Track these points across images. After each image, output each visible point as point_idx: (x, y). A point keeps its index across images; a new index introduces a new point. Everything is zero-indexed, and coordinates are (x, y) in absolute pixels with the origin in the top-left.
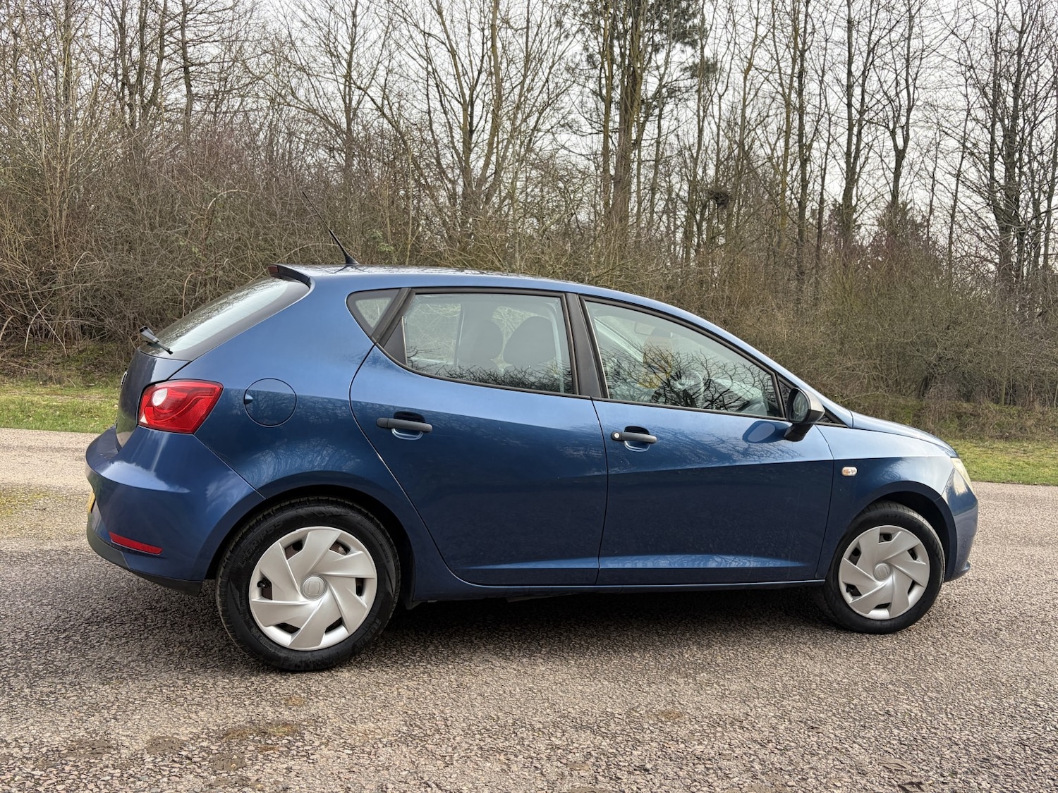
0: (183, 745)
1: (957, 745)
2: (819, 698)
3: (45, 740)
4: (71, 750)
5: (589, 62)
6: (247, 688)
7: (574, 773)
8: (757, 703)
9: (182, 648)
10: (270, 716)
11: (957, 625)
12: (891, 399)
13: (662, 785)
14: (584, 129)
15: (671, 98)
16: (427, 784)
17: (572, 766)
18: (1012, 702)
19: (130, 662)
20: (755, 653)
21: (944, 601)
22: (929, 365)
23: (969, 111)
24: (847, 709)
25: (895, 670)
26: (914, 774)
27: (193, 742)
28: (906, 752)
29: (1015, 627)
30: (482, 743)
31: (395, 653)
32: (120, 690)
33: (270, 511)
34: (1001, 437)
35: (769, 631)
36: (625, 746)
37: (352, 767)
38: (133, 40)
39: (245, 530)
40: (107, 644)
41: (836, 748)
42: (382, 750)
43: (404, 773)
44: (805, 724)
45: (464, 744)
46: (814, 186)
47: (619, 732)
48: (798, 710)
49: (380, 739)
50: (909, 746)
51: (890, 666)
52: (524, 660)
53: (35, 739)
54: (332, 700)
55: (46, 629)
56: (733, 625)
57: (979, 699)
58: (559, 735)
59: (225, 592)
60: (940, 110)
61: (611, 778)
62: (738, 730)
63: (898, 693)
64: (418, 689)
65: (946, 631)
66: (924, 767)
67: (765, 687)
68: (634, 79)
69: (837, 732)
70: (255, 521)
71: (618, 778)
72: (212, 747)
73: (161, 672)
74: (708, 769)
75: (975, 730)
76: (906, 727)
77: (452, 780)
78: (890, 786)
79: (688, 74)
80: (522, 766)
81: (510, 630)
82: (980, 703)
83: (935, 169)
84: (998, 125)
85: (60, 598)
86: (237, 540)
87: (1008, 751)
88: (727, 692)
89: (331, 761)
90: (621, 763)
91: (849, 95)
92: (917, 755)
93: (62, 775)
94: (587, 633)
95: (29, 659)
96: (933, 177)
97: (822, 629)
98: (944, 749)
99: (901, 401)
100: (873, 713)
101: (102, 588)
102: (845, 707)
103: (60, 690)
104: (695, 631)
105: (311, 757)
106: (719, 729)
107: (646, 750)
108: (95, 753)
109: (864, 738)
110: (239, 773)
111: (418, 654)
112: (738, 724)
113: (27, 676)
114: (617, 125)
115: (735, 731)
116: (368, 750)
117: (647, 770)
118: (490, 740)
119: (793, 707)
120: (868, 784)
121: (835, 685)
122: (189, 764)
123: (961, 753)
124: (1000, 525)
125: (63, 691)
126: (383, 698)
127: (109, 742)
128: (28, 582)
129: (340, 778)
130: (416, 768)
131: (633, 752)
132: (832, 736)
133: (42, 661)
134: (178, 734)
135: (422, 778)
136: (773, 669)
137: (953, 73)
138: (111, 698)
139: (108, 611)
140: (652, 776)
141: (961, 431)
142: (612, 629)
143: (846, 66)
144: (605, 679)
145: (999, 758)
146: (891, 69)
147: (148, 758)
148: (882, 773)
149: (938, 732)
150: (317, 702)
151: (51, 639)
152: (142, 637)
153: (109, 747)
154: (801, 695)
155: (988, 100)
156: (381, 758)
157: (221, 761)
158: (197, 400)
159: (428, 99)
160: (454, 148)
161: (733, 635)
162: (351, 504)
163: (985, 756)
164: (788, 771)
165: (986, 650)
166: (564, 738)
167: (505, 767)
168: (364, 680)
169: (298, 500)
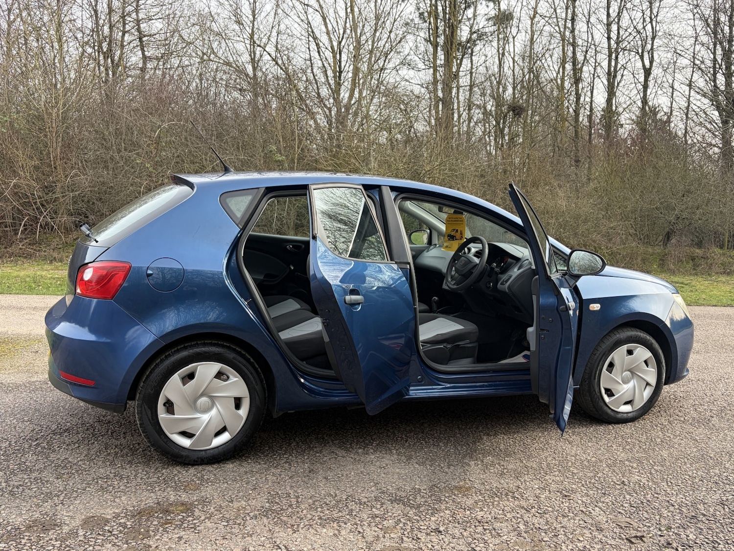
0: (107, 521)
1: (673, 506)
2: (573, 473)
3: (11, 521)
4: (29, 527)
5: (421, 18)
6: (158, 478)
7: (387, 535)
8: (526, 478)
9: (117, 450)
10: (172, 498)
11: (680, 414)
12: (642, 248)
13: (450, 543)
14: (419, 66)
15: (480, 40)
16: (279, 547)
17: (386, 530)
18: (717, 471)
19: (78, 461)
20: (529, 440)
21: (672, 396)
22: (670, 223)
23: (696, 38)
24: (593, 481)
25: (631, 450)
26: (639, 529)
27: (114, 519)
28: (634, 513)
29: (723, 414)
30: (322, 515)
31: (267, 448)
32: (69, 482)
33: (170, 352)
34: (724, 273)
35: (540, 423)
36: (426, 513)
37: (226, 536)
38: (104, 21)
39: (152, 367)
40: (64, 448)
41: (582, 511)
42: (249, 522)
43: (263, 539)
44: (561, 493)
45: (308, 516)
46: (585, 99)
47: (422, 503)
48: (557, 483)
49: (248, 514)
50: (636, 508)
51: (628, 447)
52: (360, 451)
53: (4, 520)
54: (218, 485)
55: (23, 439)
56: (514, 419)
57: (692, 470)
58: (379, 506)
59: (140, 411)
60: (676, 38)
61: (413, 539)
62: (511, 499)
63: (632, 467)
64: (280, 475)
65: (671, 419)
66: (647, 524)
67: (534, 466)
68: (452, 28)
69: (583, 499)
70: (159, 360)
71: (418, 538)
72: (128, 523)
73: (99, 468)
74: (485, 530)
75: (687, 494)
76: (636, 494)
77: (296, 543)
78: (620, 539)
79: (491, 23)
80: (349, 531)
81: (352, 429)
82: (693, 473)
83: (673, 81)
84: (718, 47)
85: (37, 416)
86: (148, 373)
87: (711, 510)
88: (505, 471)
89: (211, 531)
90: (421, 527)
91: (609, 31)
92: (642, 515)
93: (19, 546)
94: (408, 429)
95: (9, 461)
96: (672, 87)
97: (579, 420)
98: (663, 510)
99: (650, 250)
100: (612, 483)
101: (66, 408)
102: (591, 479)
103: (26, 483)
104: (487, 425)
105: (198, 529)
106: (497, 499)
107: (441, 517)
108: (45, 530)
109: (603, 502)
110: (144, 542)
111: (284, 448)
112: (511, 494)
113: (5, 473)
114: (442, 62)
115: (508, 500)
116: (238, 522)
117: (440, 532)
118: (327, 512)
119: (553, 481)
120: (604, 538)
121: (585, 463)
122: (110, 536)
123: (676, 512)
124: (718, 338)
125: (29, 484)
126: (255, 482)
127: (55, 521)
128: (16, 405)
129: (216, 544)
130: (272, 534)
131: (432, 518)
132: (580, 502)
133: (17, 463)
134: (104, 514)
135: (275, 542)
136: (541, 453)
137: (684, 11)
138: (61, 488)
139: (68, 424)
140: (443, 536)
141: (694, 269)
142: (426, 425)
143: (606, 9)
144: (416, 463)
145: (704, 515)
146: (639, 10)
147: (81, 532)
148: (615, 529)
149: (659, 496)
150: (207, 487)
151: (26, 446)
152: (90, 443)
153: (55, 525)
154: (560, 471)
155: (710, 29)
156: (248, 528)
157: (133, 533)
158: (113, 276)
159: (310, 51)
160: (329, 84)
161: (514, 427)
162: (228, 345)
163: (693, 514)
164: (545, 529)
165: (700, 432)
166: (382, 509)
167: (336, 532)
168: (242, 470)
169: (190, 344)
